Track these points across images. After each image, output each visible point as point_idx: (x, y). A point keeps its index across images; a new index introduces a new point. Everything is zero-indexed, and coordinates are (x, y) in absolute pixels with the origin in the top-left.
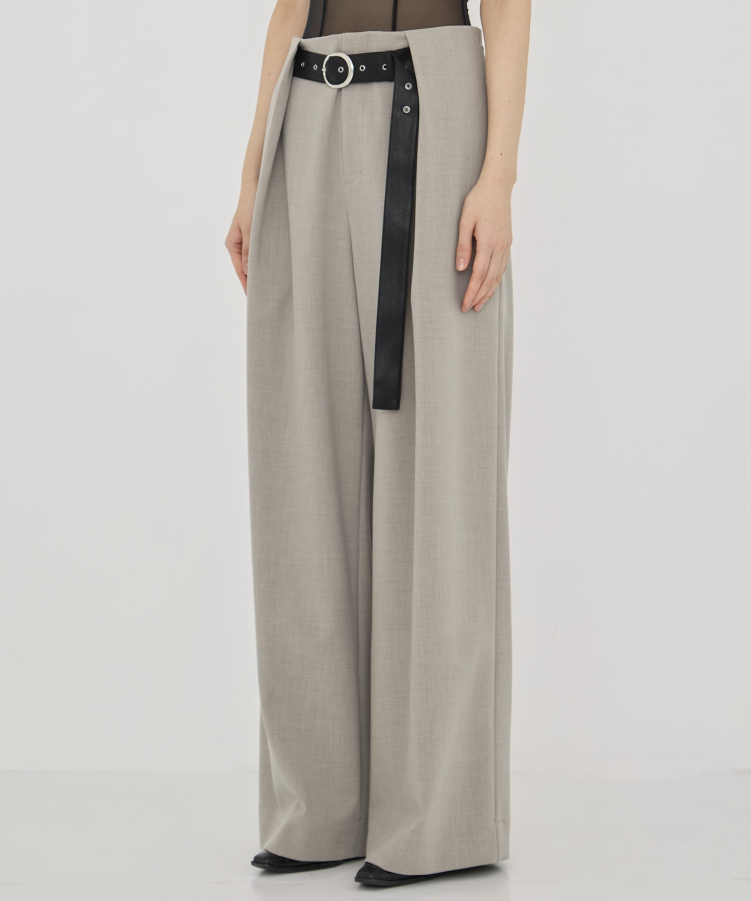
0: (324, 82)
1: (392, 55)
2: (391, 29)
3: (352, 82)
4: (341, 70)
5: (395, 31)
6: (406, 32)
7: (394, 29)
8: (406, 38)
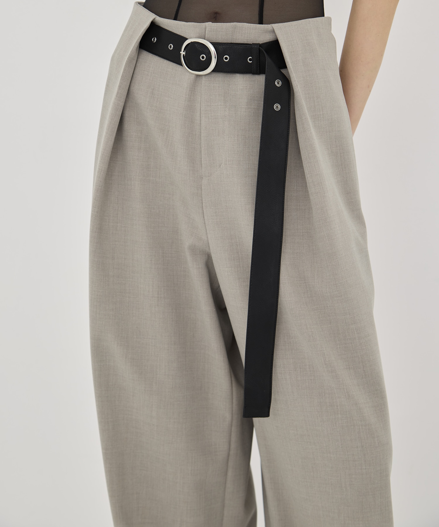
0: (181, 64)
1: (259, 48)
2: (258, 23)
3: (214, 71)
4: (203, 57)
5: (262, 24)
6: (274, 25)
7: (261, 22)
8: (273, 31)
